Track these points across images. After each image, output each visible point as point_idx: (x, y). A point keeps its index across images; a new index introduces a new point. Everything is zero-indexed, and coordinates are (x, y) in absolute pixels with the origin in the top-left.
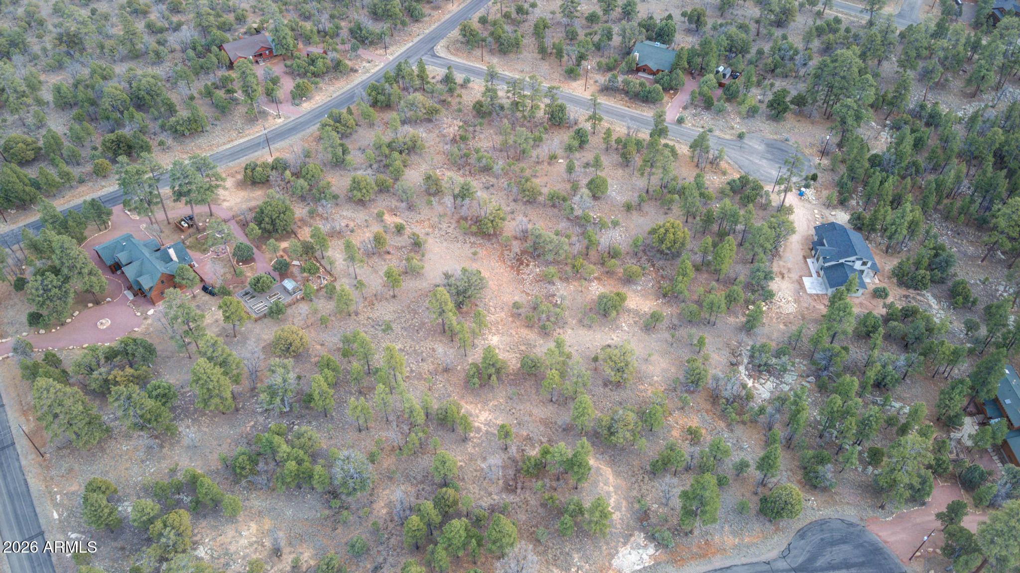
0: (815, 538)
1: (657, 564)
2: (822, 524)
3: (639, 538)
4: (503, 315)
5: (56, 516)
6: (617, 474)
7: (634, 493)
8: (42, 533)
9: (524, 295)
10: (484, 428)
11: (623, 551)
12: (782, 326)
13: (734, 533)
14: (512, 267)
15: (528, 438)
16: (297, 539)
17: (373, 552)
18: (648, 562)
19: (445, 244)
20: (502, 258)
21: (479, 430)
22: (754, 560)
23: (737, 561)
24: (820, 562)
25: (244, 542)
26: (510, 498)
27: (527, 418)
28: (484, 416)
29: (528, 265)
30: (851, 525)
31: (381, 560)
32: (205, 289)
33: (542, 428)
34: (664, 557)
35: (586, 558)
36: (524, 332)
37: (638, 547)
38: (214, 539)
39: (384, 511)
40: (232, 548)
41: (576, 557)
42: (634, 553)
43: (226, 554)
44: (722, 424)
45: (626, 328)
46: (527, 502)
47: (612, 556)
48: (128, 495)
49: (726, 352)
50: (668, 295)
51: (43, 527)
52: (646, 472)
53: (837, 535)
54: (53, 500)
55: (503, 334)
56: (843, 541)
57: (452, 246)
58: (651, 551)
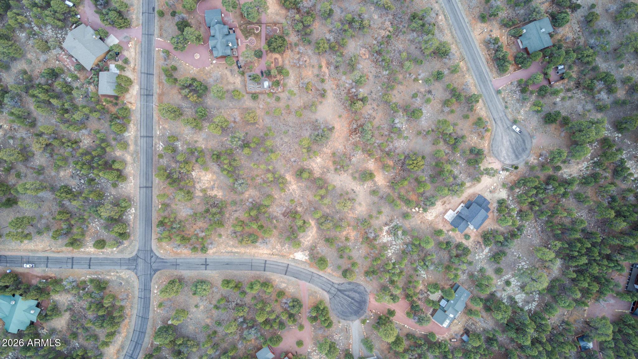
0: (351, 287)
1: (306, 262)
2: (359, 285)
3: (307, 253)
4: (329, 151)
5: (158, 133)
6: (317, 232)
7: (317, 241)
8: (152, 137)
9: (343, 148)
10: (291, 191)
11: (300, 253)
12: (419, 222)
13: (332, 270)
14: (350, 131)
15: (301, 204)
16: (220, 188)
17: (238, 205)
18: (304, 260)
19: (335, 99)
20: (350, 123)
21: (289, 190)
22: (330, 280)
23: (326, 277)
24: (347, 293)
25: (206, 178)
26: (282, 217)
27: (306, 197)
28: (294, 187)
29: (356, 134)
30: (366, 291)
31: (238, 209)
32: (237, 62)
33: (308, 203)
34: (309, 262)
35: (289, 248)
36: (331, 164)
37: (305, 255)
38: (198, 172)
39: (247, 196)
40: (202, 178)
41: (287, 245)
42: (302, 255)
43: (200, 179)
44: (361, 240)
45: (365, 187)
46: (286, 222)
47: (296, 252)
48: (181, 140)
49: (389, 218)
50: (393, 184)
51: (154, 135)
52: (325, 237)
53: (359, 290)
54: (159, 127)
55: (323, 160)
56: (359, 293)
57: (337, 103)
58: (307, 258)
